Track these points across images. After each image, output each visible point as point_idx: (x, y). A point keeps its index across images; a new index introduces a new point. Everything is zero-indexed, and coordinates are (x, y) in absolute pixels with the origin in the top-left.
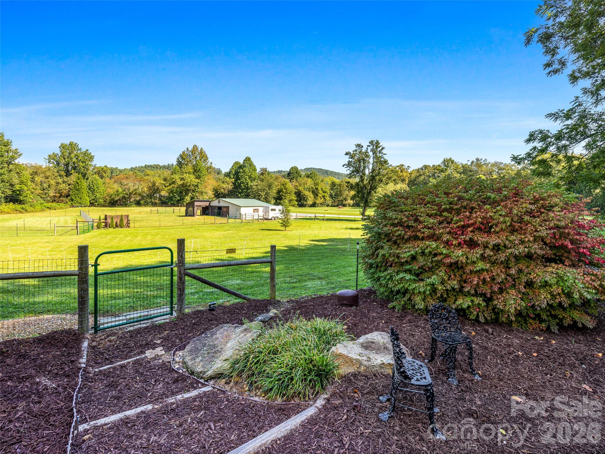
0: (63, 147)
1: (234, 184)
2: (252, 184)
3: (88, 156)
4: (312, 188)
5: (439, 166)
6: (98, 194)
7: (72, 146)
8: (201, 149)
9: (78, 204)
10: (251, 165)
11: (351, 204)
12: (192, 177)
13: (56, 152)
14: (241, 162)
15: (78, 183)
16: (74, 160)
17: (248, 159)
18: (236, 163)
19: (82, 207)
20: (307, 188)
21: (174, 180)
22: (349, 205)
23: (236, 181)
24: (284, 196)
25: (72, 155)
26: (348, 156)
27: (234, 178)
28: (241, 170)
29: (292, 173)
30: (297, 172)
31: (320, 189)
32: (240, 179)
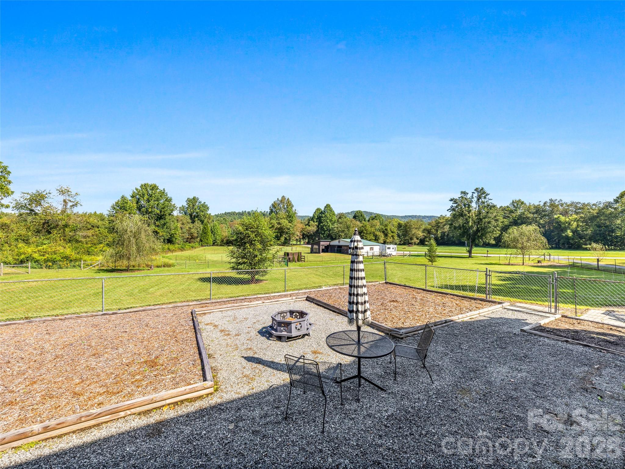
0: (189, 200)
1: (318, 226)
2: (333, 226)
3: (205, 207)
4: (382, 229)
5: (508, 207)
6: (217, 236)
7: (195, 199)
8: (288, 199)
9: (206, 244)
10: (331, 210)
11: (417, 243)
12: (287, 222)
13: (184, 205)
14: (323, 209)
15: (205, 228)
16: (197, 210)
17: (328, 206)
18: (318, 209)
19: (208, 246)
20: (378, 229)
21: (273, 224)
22: (415, 244)
23: (319, 224)
24: (366, 236)
25: (196, 207)
26: (452, 202)
27: (317, 222)
28: (323, 215)
29: (358, 216)
30: (362, 215)
31: (389, 230)
32: (322, 223)
